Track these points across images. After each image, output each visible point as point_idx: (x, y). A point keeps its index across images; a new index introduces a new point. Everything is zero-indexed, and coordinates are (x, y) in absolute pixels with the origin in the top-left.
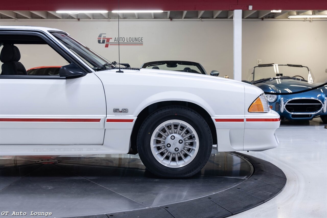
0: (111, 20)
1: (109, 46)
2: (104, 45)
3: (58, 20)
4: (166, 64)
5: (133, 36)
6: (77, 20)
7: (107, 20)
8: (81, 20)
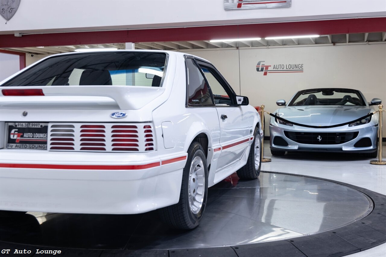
0: (270, 47)
1: (268, 74)
2: (263, 73)
3: (218, 49)
4: (321, 92)
5: (293, 63)
6: (235, 48)
7: (266, 47)
8: (240, 48)
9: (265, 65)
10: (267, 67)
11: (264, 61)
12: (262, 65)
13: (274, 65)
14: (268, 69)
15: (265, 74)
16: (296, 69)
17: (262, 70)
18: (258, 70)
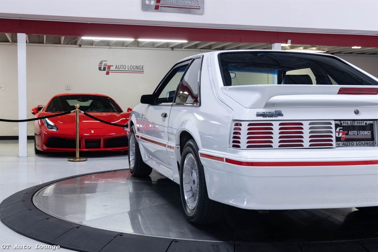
0: (113, 47)
1: (110, 73)
2: (105, 72)
5: (134, 64)
6: (78, 46)
7: (109, 47)
8: (82, 46)
9: (107, 65)
10: (109, 67)
11: (106, 61)
12: (104, 64)
13: (116, 66)
14: (110, 69)
15: (108, 73)
16: (137, 70)
17: (104, 69)
18: (100, 69)
